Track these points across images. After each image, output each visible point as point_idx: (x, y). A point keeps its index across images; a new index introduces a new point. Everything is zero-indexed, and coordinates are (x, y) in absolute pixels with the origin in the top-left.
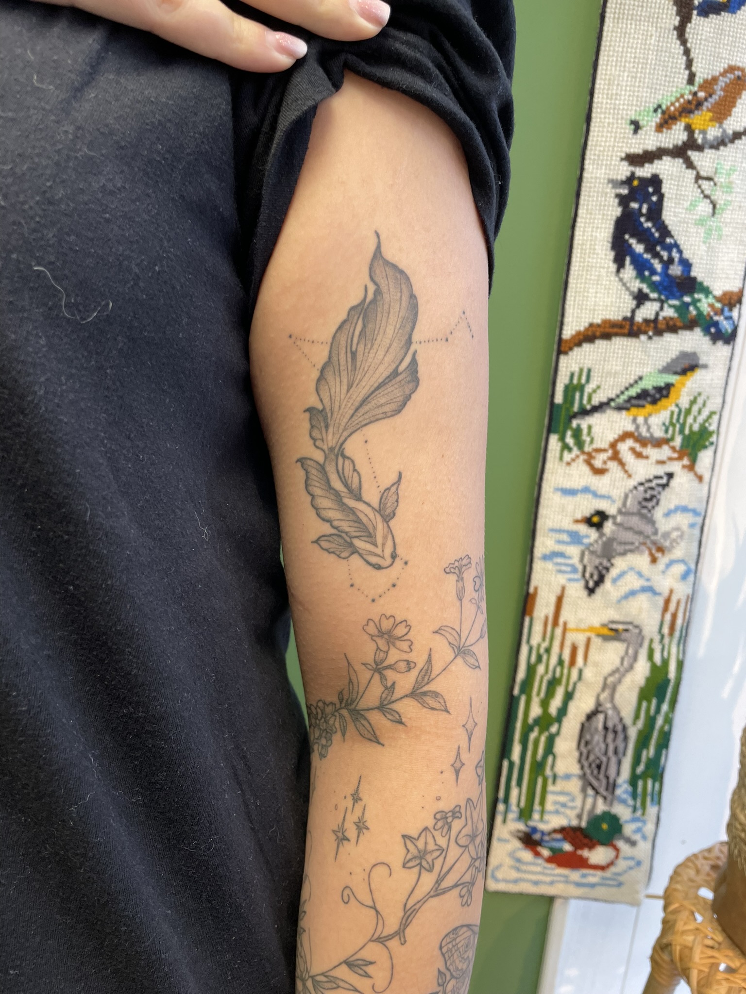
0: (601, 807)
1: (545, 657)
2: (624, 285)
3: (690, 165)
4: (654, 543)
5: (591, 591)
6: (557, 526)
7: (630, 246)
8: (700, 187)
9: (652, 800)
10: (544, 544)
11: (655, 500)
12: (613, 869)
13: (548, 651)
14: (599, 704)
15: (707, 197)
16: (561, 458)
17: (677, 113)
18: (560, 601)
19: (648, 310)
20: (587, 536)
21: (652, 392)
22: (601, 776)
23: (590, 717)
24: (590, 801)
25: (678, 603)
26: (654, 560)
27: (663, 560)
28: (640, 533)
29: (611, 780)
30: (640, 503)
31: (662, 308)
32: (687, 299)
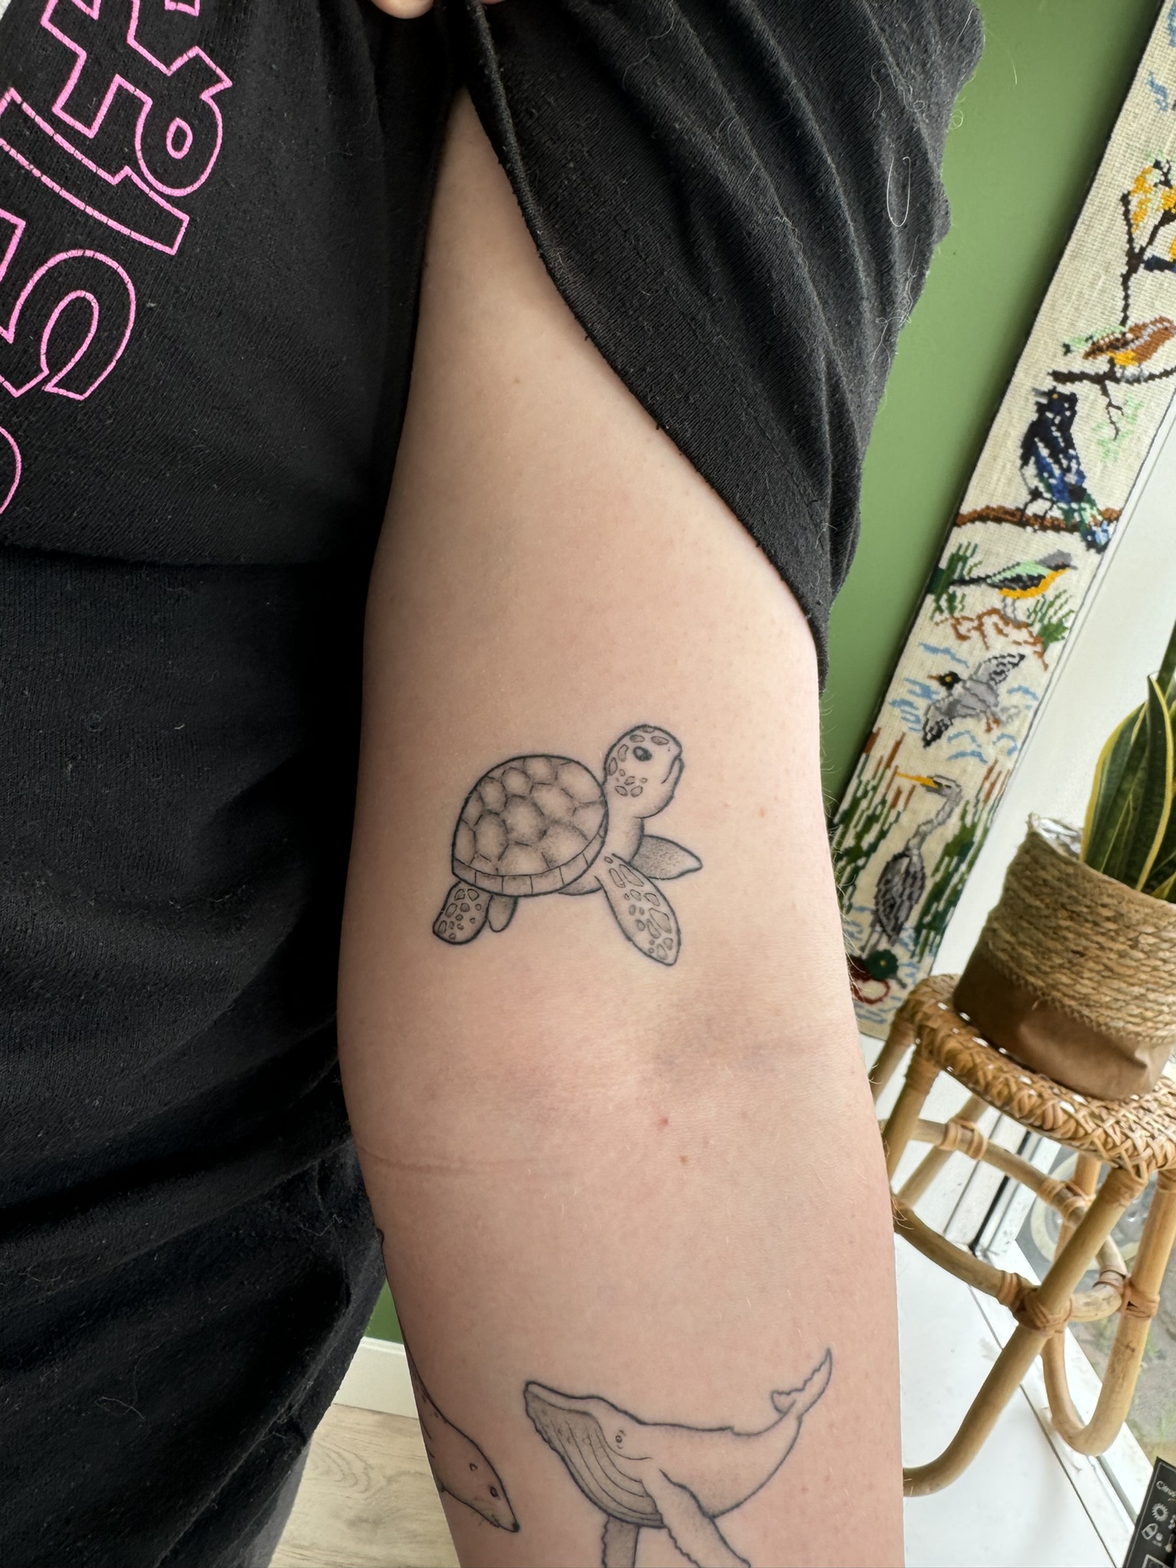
0: (884, 945)
1: (870, 794)
2: (1024, 479)
3: (1105, 392)
4: (994, 714)
5: (928, 743)
6: (912, 677)
7: (1037, 448)
8: (1109, 413)
9: (931, 950)
10: (896, 691)
11: (1004, 675)
12: (879, 1005)
13: (875, 789)
14: (907, 848)
15: (1112, 423)
16: (932, 618)
17: (1105, 347)
18: (898, 745)
19: (1038, 507)
20: (937, 693)
21: (1025, 578)
22: (892, 916)
23: (897, 858)
24: (875, 936)
25: (999, 774)
26: (989, 730)
27: (997, 731)
28: (983, 701)
29: (900, 922)
30: (990, 674)
31: (1051, 509)
32: (1075, 506)
